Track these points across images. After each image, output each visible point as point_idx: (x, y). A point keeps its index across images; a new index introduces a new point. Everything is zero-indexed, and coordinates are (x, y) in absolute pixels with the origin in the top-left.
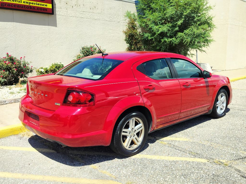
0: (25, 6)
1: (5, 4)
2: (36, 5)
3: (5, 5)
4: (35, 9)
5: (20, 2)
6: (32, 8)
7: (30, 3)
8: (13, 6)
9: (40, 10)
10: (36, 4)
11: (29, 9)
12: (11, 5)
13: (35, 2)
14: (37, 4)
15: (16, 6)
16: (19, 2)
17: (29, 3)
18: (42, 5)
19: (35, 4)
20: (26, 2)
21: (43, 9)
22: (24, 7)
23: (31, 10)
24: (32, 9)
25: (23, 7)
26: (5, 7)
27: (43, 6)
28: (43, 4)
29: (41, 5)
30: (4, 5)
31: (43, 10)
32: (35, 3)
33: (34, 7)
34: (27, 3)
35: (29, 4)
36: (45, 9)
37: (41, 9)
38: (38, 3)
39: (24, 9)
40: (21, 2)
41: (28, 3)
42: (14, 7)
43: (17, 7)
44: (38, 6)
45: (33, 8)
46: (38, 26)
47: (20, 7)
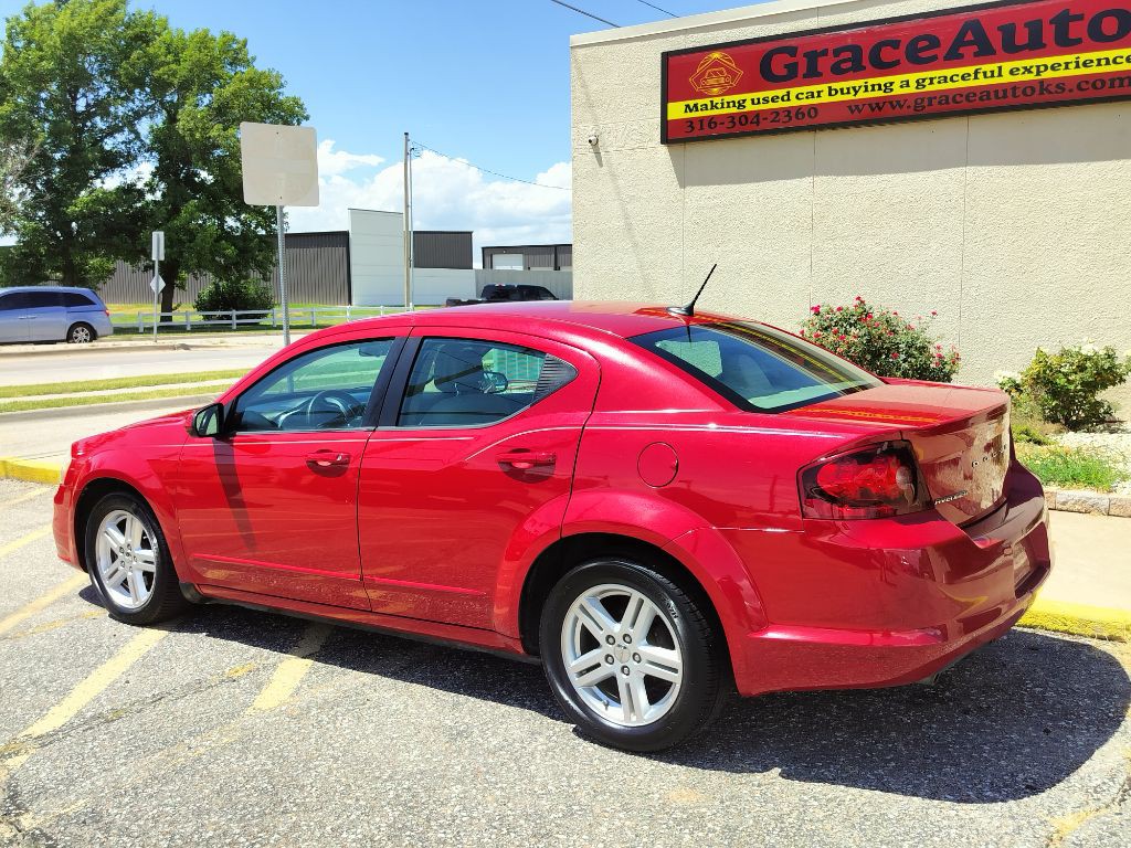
0: (1014, 87)
1: (930, 100)
2: (1073, 72)
3: (930, 104)
4: (1064, 90)
5: (996, 74)
6: (1052, 89)
7: (1042, 69)
8: (963, 99)
9: (1095, 88)
10: (1072, 66)
11: (1036, 98)
12: (954, 98)
13: (1071, 58)
14: (1077, 66)
15: (975, 95)
16: (989, 74)
17: (1038, 67)
18: (1108, 63)
19: (1067, 68)
20: (1022, 70)
21: (1112, 81)
22: (1010, 93)
23: (1047, 97)
24: (1051, 93)
25: (1005, 96)
26: (928, 110)
27: (1112, 68)
28: (1111, 54)
29: (1099, 64)
30: (926, 103)
31: (1112, 86)
32: (1067, 64)
33: (1060, 84)
34: (1028, 70)
35: (1038, 73)
36: (1121, 80)
37: (1099, 84)
38: (1084, 57)
39: (1011, 101)
40: (1000, 75)
41: (1034, 70)
42: (965, 105)
43: (981, 99)
44: (1083, 71)
45: (1057, 86)
46: (1085, 164)
47: (992, 96)
